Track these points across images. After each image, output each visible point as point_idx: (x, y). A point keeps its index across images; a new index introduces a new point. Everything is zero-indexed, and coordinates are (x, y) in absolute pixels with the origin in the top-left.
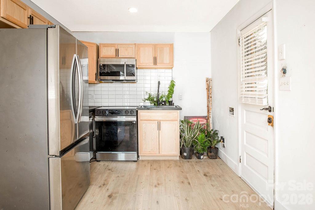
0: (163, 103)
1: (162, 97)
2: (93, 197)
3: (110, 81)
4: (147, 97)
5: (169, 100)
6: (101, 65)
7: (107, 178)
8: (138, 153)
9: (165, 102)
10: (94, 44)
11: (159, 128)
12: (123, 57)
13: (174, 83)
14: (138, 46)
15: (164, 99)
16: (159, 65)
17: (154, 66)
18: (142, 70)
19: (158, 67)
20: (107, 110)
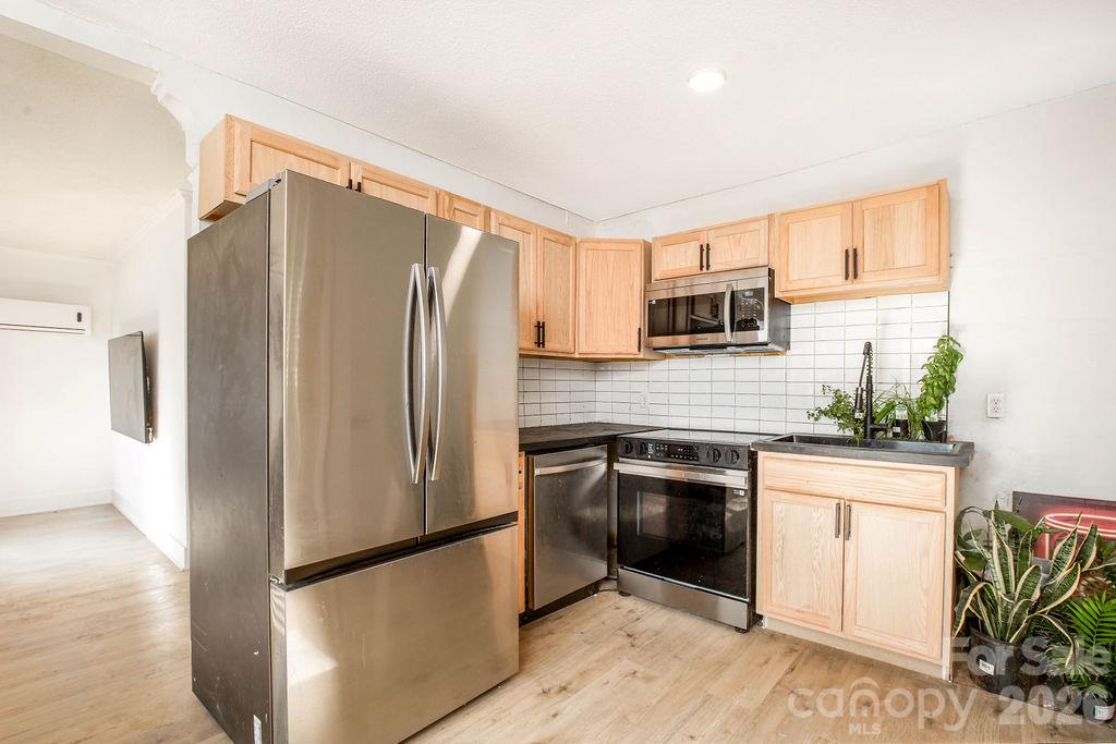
0: (898, 430)
1: (891, 407)
2: (490, 722)
3: (682, 350)
4: (826, 402)
5: (927, 419)
6: (654, 302)
7: (595, 664)
8: (752, 604)
9: (904, 425)
10: (634, 242)
11: (844, 528)
12: (728, 268)
13: (956, 347)
14: (777, 223)
15: (901, 414)
16: (867, 280)
17: (850, 286)
18: (808, 308)
19: (866, 286)
20: (651, 441)
